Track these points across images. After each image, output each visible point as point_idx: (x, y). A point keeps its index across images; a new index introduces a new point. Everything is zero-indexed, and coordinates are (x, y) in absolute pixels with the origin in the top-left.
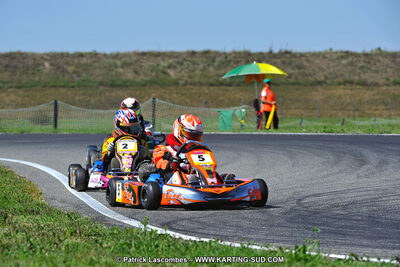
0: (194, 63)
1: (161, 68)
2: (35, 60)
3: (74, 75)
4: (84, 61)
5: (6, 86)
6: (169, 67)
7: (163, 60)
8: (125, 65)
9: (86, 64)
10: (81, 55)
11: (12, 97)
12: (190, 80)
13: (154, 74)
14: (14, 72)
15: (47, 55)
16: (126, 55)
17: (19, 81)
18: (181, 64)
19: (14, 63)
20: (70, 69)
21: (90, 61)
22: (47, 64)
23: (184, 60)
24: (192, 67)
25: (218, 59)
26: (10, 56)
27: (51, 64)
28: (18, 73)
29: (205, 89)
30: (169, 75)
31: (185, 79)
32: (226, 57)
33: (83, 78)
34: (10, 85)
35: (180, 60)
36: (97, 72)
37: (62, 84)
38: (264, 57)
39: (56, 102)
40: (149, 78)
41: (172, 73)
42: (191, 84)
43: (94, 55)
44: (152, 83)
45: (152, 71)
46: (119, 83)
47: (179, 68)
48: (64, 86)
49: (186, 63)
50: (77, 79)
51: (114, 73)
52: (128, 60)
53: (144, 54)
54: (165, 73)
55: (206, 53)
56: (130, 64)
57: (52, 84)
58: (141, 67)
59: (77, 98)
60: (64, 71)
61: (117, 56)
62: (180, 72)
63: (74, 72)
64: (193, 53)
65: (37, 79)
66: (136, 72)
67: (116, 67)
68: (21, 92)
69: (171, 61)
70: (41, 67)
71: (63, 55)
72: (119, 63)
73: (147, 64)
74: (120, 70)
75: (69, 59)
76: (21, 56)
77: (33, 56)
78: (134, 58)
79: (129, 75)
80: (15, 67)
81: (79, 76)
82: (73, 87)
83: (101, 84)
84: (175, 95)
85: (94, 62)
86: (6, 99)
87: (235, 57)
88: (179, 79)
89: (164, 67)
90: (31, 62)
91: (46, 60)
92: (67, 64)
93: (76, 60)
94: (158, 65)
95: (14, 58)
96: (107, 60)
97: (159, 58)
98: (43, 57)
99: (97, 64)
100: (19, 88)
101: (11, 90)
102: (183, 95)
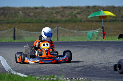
0: (89, 11)
1: (73, 14)
2: (15, 10)
3: (33, 17)
4: (38, 10)
5: (2, 22)
6: (78, 13)
7: (74, 10)
8: (57, 13)
9: (39, 12)
10: (37, 8)
11: (5, 28)
12: (87, 19)
13: (70, 17)
14: (5, 16)
15: (21, 8)
16: (57, 8)
17: (8, 20)
18: (83, 12)
19: (6, 12)
20: (32, 14)
21: (40, 11)
22: (21, 12)
23: (84, 10)
24: (88, 13)
25: (100, 10)
26: (4, 9)
27: (23, 12)
28: (7, 16)
29: (94, 24)
30: (77, 17)
31: (85, 19)
32: (104, 9)
33: (37, 18)
34: (4, 22)
35: (82, 10)
36: (44, 15)
37: (28, 21)
38: (121, 9)
39: (14, 29)
40: (68, 19)
41: (78, 16)
42: (87, 21)
43: (43, 8)
44: (70, 21)
45: (69, 15)
46: (54, 21)
47: (82, 14)
48: (29, 22)
49: (85, 12)
50: (35, 19)
51: (51, 16)
52: (58, 10)
53: (66, 8)
54: (75, 16)
55: (94, 7)
56: (59, 12)
57: (23, 21)
58: (64, 13)
59: (35, 28)
60: (29, 15)
61: (53, 8)
62: (82, 15)
63: (33, 16)
64: (88, 7)
65: (16, 19)
66: (62, 16)
67: (53, 13)
68: (9, 25)
69: (78, 11)
70: (18, 14)
71: (28, 8)
72: (54, 11)
73: (67, 12)
74: (55, 15)
75: (31, 10)
76: (9, 9)
77: (14, 9)
78: (61, 9)
79: (59, 17)
80: (6, 14)
81: (35, 17)
82: (33, 23)
83: (46, 21)
84: (80, 27)
85: (43, 11)
86: (2, 28)
87: (108, 9)
88: (82, 19)
89: (75, 14)
90: (13, 11)
91: (20, 10)
92: (30, 12)
93: (34, 11)
94: (72, 12)
95: (6, 10)
96: (48, 10)
97: (73, 9)
98: (19, 9)
99: (44, 12)
100: (8, 23)
101: (4, 24)
102: (83, 26)
